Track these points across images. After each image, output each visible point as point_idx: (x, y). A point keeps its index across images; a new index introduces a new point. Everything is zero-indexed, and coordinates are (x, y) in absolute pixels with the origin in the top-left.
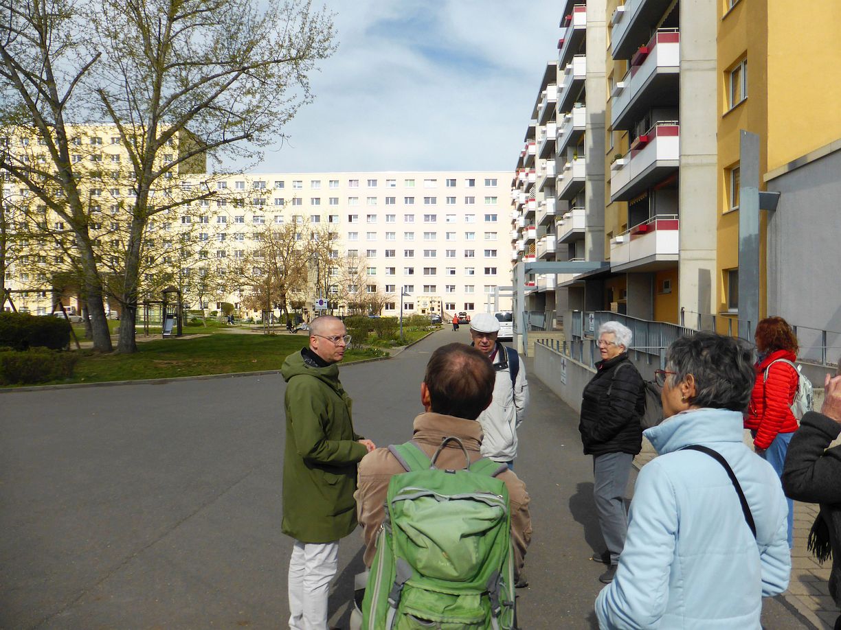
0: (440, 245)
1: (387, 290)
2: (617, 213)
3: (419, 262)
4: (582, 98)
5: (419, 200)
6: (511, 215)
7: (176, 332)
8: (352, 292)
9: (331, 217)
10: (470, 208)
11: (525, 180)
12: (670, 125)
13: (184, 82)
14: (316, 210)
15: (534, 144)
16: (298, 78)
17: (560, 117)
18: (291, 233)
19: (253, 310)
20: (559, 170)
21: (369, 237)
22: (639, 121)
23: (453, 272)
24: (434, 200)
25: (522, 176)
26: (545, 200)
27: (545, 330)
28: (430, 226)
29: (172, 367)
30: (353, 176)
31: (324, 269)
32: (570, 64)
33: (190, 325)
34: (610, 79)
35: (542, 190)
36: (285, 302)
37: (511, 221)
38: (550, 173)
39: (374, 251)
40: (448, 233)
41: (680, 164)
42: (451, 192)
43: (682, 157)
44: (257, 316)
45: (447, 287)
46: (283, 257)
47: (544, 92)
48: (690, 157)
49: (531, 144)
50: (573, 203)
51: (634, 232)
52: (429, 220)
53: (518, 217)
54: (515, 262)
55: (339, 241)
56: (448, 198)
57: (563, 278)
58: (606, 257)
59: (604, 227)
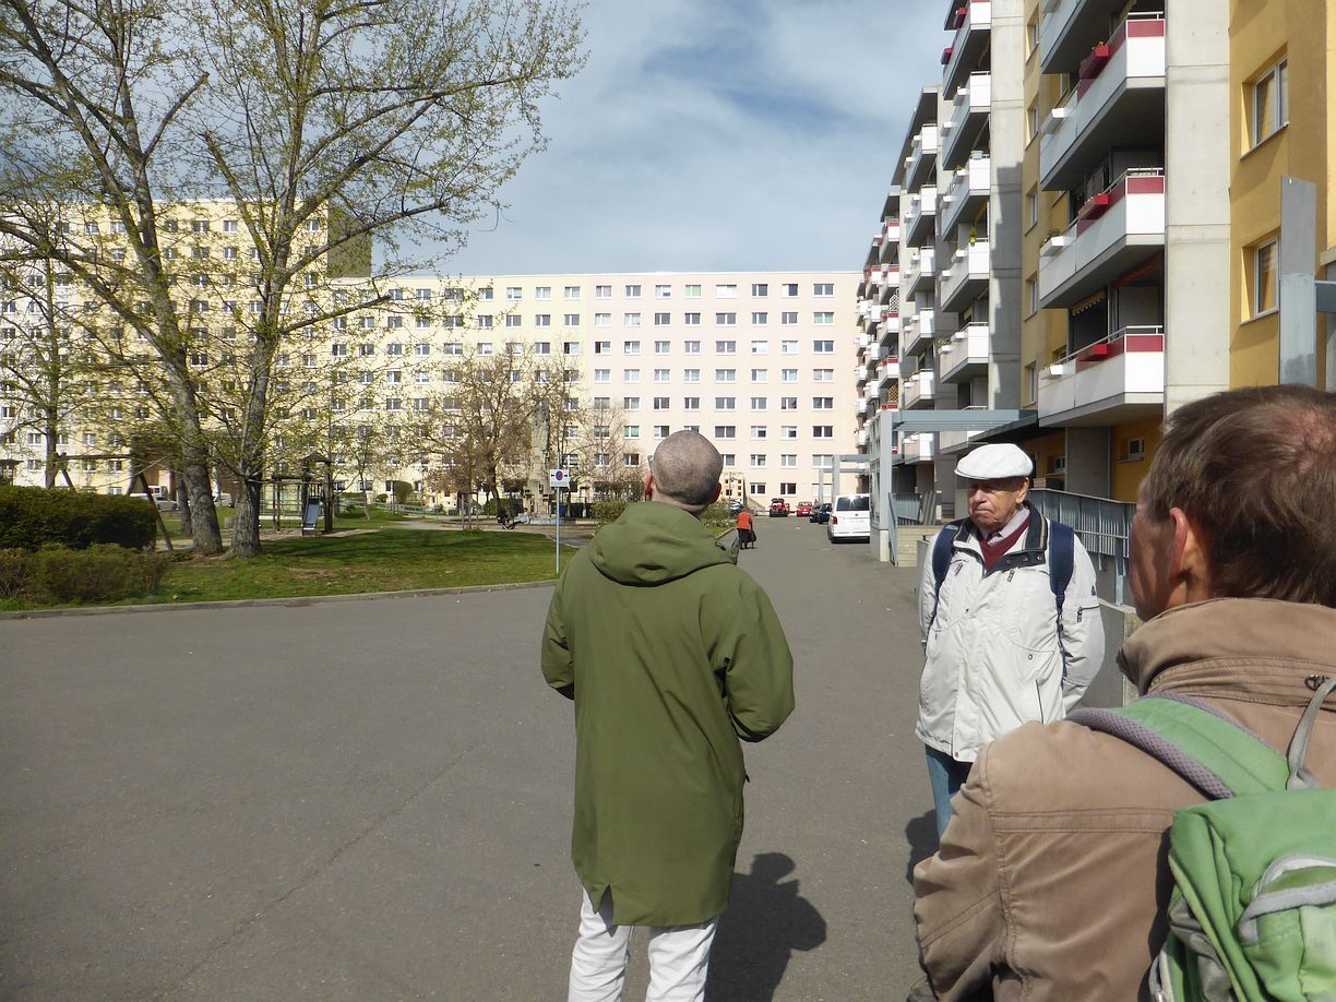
0: (742, 389)
2: (1043, 331)
3: (708, 417)
4: (984, 145)
5: (708, 318)
6: (856, 341)
7: (323, 525)
8: (600, 465)
9: (567, 345)
10: (790, 331)
11: (879, 283)
12: (1149, 176)
13: (339, 117)
14: (543, 334)
15: (897, 224)
16: (522, 110)
17: (945, 177)
18: (504, 371)
19: (443, 493)
20: (941, 263)
21: (627, 378)
22: (1090, 174)
23: (762, 434)
24: (732, 318)
25: (876, 277)
26: (918, 313)
27: (922, 524)
28: (726, 360)
29: (318, 578)
30: (604, 279)
31: (557, 427)
32: (963, 87)
33: (345, 516)
34: (1031, 110)
35: (911, 298)
36: (494, 479)
37: (856, 351)
38: (926, 268)
39: (636, 400)
41: (1166, 241)
42: (760, 304)
43: (1170, 229)
44: (449, 502)
45: (753, 457)
46: (491, 407)
47: (916, 138)
48: (1183, 228)
49: (892, 225)
50: (965, 318)
51: (1084, 357)
52: (723, 350)
53: (869, 343)
54: (863, 417)
55: (581, 383)
56: (754, 314)
57: (951, 440)
58: (1025, 404)
59: (1020, 353)
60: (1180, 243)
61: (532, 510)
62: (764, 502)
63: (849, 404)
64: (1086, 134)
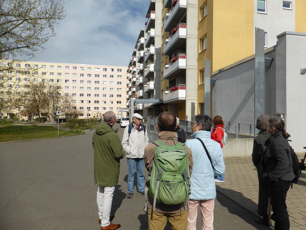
0: (100, 92)
1: (80, 109)
2: (165, 83)
3: (93, 99)
4: (153, 43)
5: (93, 76)
6: (127, 82)
8: (66, 109)
9: (58, 80)
10: (112, 79)
11: (132, 70)
12: (183, 55)
14: (52, 77)
15: (136, 57)
17: (145, 49)
18: (42, 86)
19: (24, 116)
20: (145, 67)
21: (73, 89)
22: (173, 53)
23: (105, 103)
24: (98, 76)
25: (131, 68)
26: (139, 77)
28: (97, 85)
30: (68, 65)
31: (56, 100)
32: (149, 31)
34: (163, 37)
35: (138, 74)
36: (39, 113)
37: (126, 85)
38: (141, 68)
39: (75, 94)
40: (103, 88)
41: (186, 68)
42: (105, 73)
43: (187, 66)
44: (26, 118)
45: (103, 108)
46: (38, 95)
47: (140, 40)
48: (189, 66)
49: (135, 57)
50: (149, 79)
51: (172, 90)
52: (96, 83)
53: (129, 83)
54: (128, 99)
55: (62, 90)
56: (104, 75)
57: (146, 105)
58: (161, 98)
59: (160, 88)
60: (189, 69)
61: (50, 120)
63: (125, 96)
64: (172, 45)
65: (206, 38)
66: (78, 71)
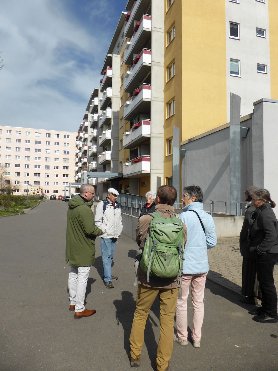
0: (42, 163)
1: (16, 183)
2: (124, 154)
3: (32, 170)
4: (110, 105)
5: (32, 142)
6: (75, 151)
10: (57, 147)
11: (83, 137)
12: (147, 121)
15: (87, 121)
17: (100, 112)
20: (99, 133)
21: (6, 158)
22: (135, 118)
24: (40, 142)
25: (81, 135)
26: (93, 146)
27: (94, 201)
28: (38, 154)
32: (105, 90)
34: (121, 99)
35: (91, 142)
37: (75, 154)
38: (95, 134)
39: (9, 164)
40: (46, 158)
41: (151, 136)
42: (48, 139)
43: (152, 133)
45: (45, 182)
47: (93, 100)
48: (155, 134)
49: (86, 121)
50: (105, 148)
51: (133, 161)
52: (37, 151)
53: (79, 152)
54: (77, 172)
56: (46, 142)
57: (100, 180)
58: (119, 171)
59: (118, 159)
60: (154, 137)
62: (49, 195)
63: (73, 168)
64: (134, 109)
65: (174, 102)
66: (14, 136)
